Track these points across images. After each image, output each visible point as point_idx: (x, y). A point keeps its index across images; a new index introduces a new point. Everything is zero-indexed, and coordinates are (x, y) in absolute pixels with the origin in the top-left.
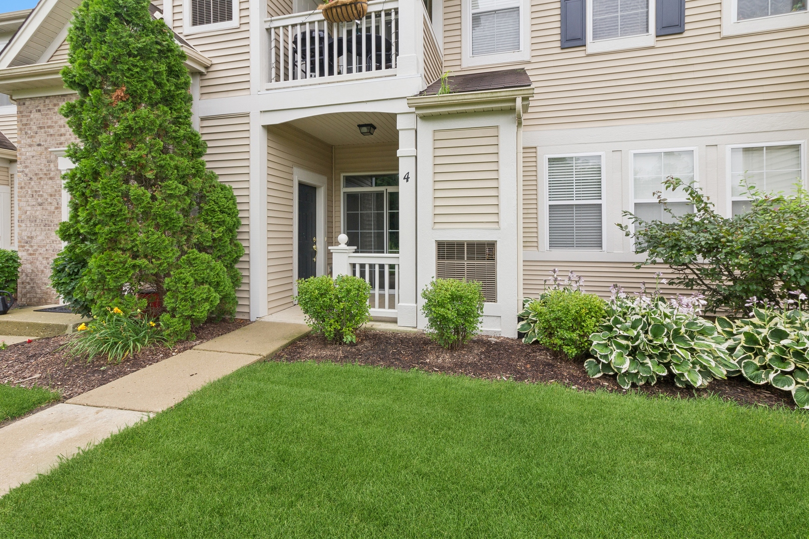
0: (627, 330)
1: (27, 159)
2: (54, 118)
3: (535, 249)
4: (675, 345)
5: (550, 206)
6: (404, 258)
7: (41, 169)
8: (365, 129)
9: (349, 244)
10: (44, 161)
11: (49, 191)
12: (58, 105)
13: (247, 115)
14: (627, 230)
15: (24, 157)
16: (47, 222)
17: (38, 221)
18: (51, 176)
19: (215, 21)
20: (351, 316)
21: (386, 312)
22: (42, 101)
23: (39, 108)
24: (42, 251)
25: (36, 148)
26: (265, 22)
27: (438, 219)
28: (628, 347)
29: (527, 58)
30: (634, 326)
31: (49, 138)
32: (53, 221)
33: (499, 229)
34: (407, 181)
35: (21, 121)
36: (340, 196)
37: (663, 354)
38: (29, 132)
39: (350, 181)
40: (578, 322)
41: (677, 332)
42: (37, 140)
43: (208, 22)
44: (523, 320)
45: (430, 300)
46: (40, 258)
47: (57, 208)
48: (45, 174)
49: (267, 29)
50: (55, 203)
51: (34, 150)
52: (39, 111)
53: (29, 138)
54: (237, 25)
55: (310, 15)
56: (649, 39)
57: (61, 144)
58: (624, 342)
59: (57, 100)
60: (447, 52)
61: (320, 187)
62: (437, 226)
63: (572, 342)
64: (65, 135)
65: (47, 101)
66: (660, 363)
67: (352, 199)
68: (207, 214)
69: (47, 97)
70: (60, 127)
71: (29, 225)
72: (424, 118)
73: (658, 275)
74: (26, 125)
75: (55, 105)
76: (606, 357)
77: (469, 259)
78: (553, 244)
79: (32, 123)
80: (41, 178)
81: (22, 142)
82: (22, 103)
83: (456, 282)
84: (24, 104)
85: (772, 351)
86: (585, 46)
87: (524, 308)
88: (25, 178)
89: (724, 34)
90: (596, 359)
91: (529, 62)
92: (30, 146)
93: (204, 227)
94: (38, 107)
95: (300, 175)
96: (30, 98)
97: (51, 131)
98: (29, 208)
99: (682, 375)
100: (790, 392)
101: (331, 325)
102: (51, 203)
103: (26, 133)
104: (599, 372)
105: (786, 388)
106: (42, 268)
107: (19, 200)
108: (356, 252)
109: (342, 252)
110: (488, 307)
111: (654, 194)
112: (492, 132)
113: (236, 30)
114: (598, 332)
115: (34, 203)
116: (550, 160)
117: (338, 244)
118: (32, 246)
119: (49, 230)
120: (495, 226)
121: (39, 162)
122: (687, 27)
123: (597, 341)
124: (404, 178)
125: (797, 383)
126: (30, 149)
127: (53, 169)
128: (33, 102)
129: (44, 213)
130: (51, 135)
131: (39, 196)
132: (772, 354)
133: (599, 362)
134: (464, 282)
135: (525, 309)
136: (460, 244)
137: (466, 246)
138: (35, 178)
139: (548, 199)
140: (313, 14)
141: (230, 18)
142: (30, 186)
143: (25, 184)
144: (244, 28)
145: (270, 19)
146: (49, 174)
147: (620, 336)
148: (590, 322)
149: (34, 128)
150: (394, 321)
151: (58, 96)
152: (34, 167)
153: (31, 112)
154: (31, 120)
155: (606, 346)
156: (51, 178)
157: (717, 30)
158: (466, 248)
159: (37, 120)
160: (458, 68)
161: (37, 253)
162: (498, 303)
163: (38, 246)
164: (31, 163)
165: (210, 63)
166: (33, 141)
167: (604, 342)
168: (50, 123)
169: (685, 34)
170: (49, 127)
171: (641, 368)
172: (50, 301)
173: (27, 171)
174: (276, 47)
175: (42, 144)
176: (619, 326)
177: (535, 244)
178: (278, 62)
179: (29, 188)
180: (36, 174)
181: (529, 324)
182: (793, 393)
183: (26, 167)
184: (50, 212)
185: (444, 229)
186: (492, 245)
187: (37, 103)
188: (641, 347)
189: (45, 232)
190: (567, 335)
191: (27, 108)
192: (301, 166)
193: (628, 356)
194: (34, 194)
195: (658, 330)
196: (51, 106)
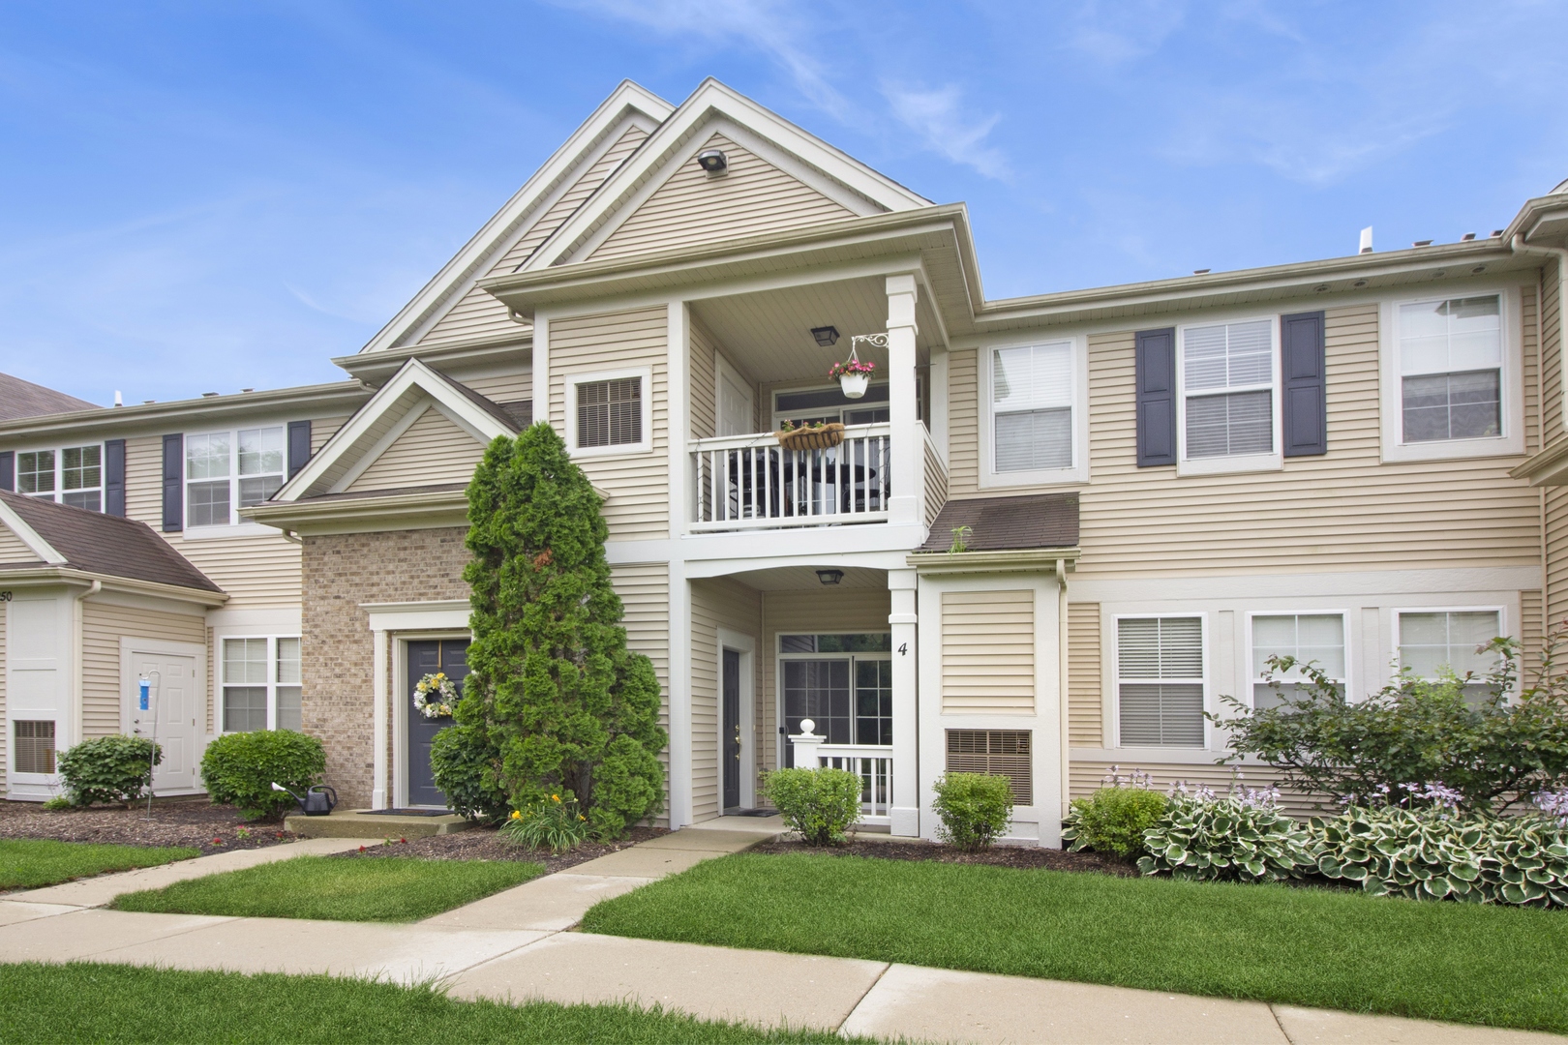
0: (1187, 823)
1: (317, 615)
2: (361, 562)
3: (1098, 745)
4: (1239, 838)
5: (1121, 685)
6: (899, 751)
7: (340, 630)
8: (826, 578)
9: (815, 732)
10: (345, 619)
11: (354, 658)
12: (368, 545)
13: (665, 565)
14: (1218, 720)
15: (312, 613)
16: (349, 700)
17: (334, 698)
18: (356, 638)
19: (615, 441)
20: (839, 813)
21: (873, 819)
22: (343, 540)
23: (337, 549)
24: (341, 738)
25: (332, 601)
26: (689, 444)
27: (949, 702)
28: (1186, 840)
29: (1084, 478)
30: (1196, 820)
31: (353, 588)
32: (360, 698)
33: (1035, 715)
34: (904, 654)
35: (309, 565)
36: (774, 665)
37: (1225, 848)
38: (321, 580)
39: (788, 644)
40: (1128, 816)
41: (1243, 825)
42: (334, 590)
43: (604, 443)
44: (1069, 826)
45: (943, 793)
46: (339, 748)
47: (365, 681)
48: (347, 636)
49: (691, 453)
50: (362, 674)
51: (329, 604)
52: (338, 552)
53: (320, 587)
54: (649, 448)
55: (758, 438)
56: (1275, 458)
57: (372, 596)
58: (1182, 836)
59: (367, 539)
60: (954, 465)
61: (745, 653)
62: (947, 711)
63: (1124, 839)
64: (378, 585)
65: (351, 540)
66: (1222, 857)
67: (792, 670)
68: (630, 692)
69: (350, 535)
70: (372, 574)
71: (319, 704)
72: (928, 577)
73: (1235, 769)
74: (317, 570)
75: (363, 545)
76: (1160, 851)
77: (992, 751)
78: (1126, 739)
79: (326, 568)
80: (339, 642)
81: (310, 593)
82: (310, 541)
83: (976, 776)
84: (314, 543)
85: (1348, 844)
86: (1175, 465)
87: (1070, 812)
88: (313, 641)
89: (1386, 459)
90: (1151, 855)
91: (1087, 484)
92: (323, 598)
93: (630, 709)
94: (335, 547)
95: (724, 639)
96: (325, 536)
97: (357, 580)
98: (321, 681)
99: (1243, 866)
100: (1360, 882)
101: (815, 821)
102: (355, 675)
103: (316, 582)
104: (1154, 869)
105: (1358, 879)
106: (341, 761)
107: (304, 670)
108: (826, 742)
109: (807, 742)
110: (1018, 811)
111: (1262, 674)
112: (1025, 597)
113: (647, 456)
114: (1153, 827)
115: (329, 674)
116: (1121, 621)
117: (799, 732)
118: (325, 732)
119: (352, 710)
120: (1029, 712)
121: (337, 620)
122: (1330, 447)
123: (1149, 837)
124: (900, 651)
125: (1370, 873)
126: (322, 602)
127: (359, 629)
128: (328, 541)
129: (344, 687)
130: (357, 584)
131: (336, 665)
132: (1349, 847)
133: (1153, 857)
134: (987, 777)
135: (1073, 814)
136: (980, 734)
137: (988, 736)
138: (330, 641)
139: (1118, 675)
140: (763, 437)
141: (637, 438)
142: (323, 652)
143: (314, 648)
144: (658, 453)
145: (697, 441)
146: (354, 636)
147: (1178, 831)
148: (1144, 817)
149: (330, 575)
150: (887, 830)
151: (369, 533)
152: (329, 627)
153: (324, 554)
154: (325, 564)
155: (1162, 841)
156: (356, 642)
157: (1375, 453)
158: (988, 738)
159: (334, 564)
160: (973, 489)
161: (333, 741)
162: (1034, 806)
163: (335, 732)
164: (323, 621)
165: (607, 496)
166: (327, 592)
167: (1159, 837)
168: (354, 568)
169: (1327, 457)
170: (353, 574)
171: (1200, 862)
172: (354, 805)
173: (317, 631)
174: (704, 476)
175: (342, 596)
176: (1178, 821)
177: (1098, 739)
178: (707, 494)
179: (320, 654)
180: (332, 636)
181: (1077, 831)
182: (1364, 884)
183: (316, 626)
184: (355, 687)
185: (958, 715)
186: (1025, 736)
187: (334, 542)
188: (1201, 840)
189: (346, 713)
190: (1115, 830)
191: (319, 548)
192: (730, 626)
193: (1187, 850)
194: (329, 662)
195: (1222, 824)
196: (356, 547)
